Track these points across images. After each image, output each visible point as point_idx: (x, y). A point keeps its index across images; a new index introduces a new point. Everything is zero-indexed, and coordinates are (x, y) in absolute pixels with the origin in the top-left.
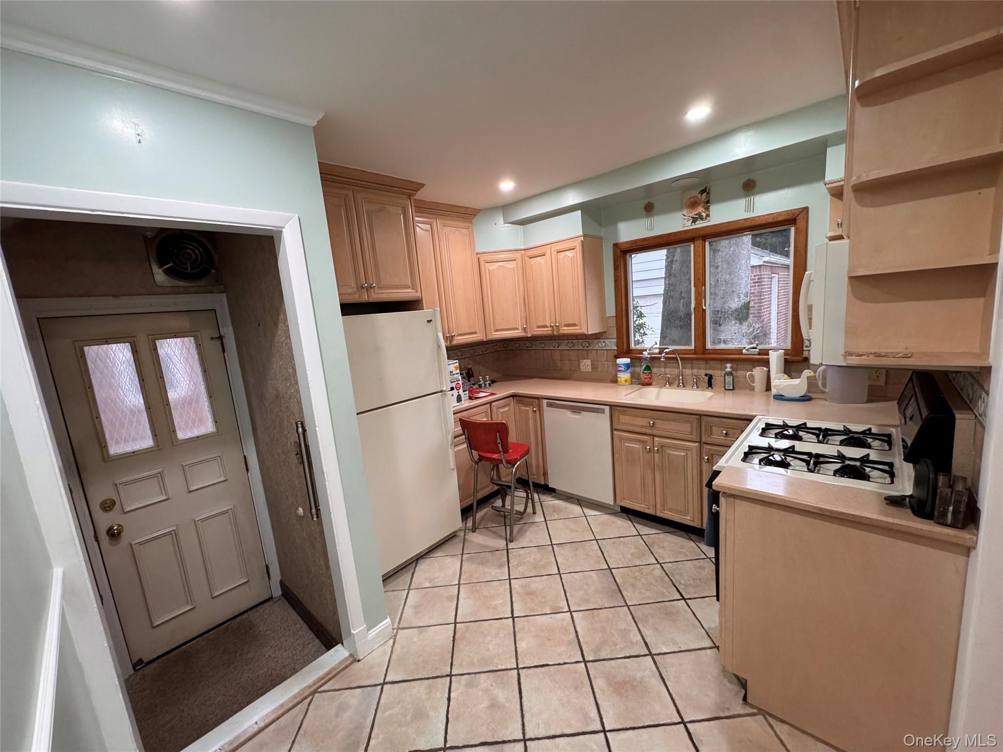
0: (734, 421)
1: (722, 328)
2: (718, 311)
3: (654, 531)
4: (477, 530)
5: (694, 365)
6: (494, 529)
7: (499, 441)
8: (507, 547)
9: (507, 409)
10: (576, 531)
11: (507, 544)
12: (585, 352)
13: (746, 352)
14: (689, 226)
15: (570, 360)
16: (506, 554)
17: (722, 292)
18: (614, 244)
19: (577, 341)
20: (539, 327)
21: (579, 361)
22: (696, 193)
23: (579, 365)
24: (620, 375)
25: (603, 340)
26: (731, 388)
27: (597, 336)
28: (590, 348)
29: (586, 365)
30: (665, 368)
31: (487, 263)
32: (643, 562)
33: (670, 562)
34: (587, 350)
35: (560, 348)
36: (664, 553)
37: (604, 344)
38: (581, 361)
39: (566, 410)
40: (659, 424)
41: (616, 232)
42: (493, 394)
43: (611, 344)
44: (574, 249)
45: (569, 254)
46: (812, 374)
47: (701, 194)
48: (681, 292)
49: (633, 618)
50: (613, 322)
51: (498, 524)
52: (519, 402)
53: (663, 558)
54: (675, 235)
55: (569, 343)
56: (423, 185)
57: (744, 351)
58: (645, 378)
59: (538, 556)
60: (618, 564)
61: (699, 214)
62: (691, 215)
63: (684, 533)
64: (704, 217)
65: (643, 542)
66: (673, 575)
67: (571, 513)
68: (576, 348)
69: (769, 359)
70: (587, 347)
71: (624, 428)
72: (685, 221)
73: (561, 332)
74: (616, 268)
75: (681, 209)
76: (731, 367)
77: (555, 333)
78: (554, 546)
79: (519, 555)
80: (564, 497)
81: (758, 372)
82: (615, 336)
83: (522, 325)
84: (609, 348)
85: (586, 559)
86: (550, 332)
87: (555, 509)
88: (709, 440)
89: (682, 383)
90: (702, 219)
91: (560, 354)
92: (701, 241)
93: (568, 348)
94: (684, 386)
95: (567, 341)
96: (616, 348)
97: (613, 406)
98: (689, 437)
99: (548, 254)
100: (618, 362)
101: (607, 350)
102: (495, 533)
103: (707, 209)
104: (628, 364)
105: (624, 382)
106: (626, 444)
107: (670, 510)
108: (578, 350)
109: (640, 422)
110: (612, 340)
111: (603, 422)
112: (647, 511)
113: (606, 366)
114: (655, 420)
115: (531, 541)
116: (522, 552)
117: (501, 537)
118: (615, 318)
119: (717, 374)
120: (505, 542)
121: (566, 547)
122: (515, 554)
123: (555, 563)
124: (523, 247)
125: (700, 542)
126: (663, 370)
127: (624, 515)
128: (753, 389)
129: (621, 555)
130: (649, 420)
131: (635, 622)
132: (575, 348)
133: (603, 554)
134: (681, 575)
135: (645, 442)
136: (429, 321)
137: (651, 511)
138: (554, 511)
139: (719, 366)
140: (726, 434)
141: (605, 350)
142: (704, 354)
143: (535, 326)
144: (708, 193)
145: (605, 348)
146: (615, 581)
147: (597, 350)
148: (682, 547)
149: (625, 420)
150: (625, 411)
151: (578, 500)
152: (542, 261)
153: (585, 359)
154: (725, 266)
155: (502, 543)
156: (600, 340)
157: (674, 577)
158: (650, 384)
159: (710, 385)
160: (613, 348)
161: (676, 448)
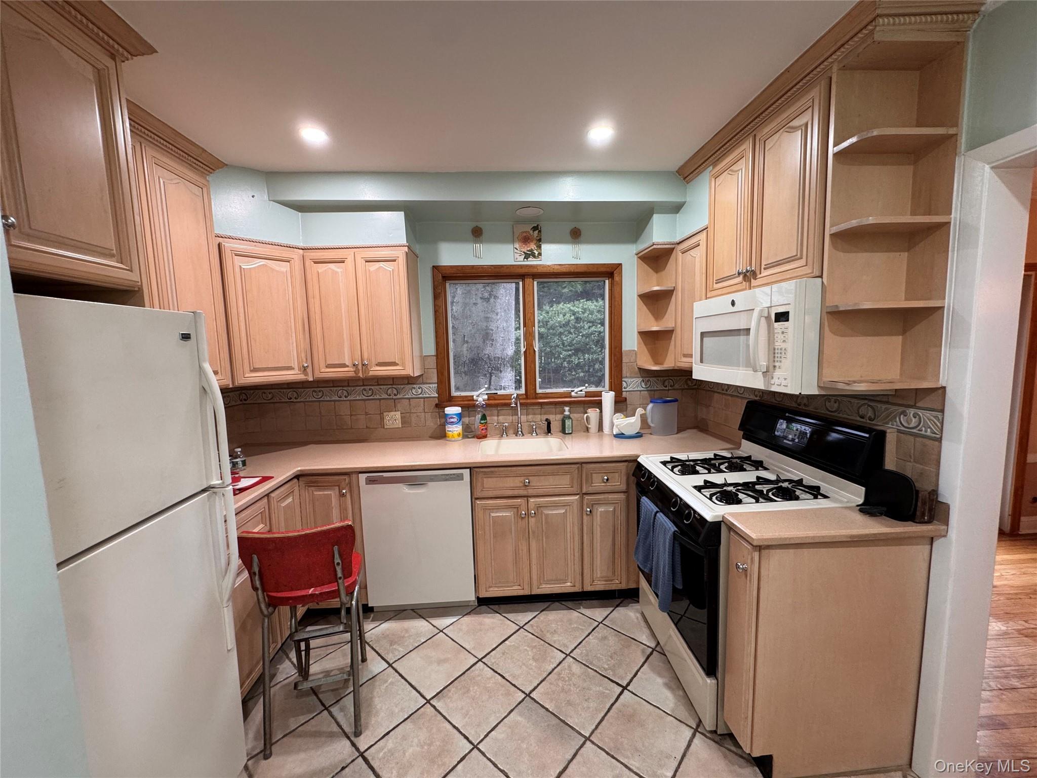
0: (613, 465)
1: (502, 374)
2: (499, 358)
3: (530, 615)
4: (274, 748)
5: (530, 410)
6: (308, 728)
7: (337, 560)
8: (357, 749)
9: (290, 500)
10: (446, 660)
11: (353, 744)
12: (391, 403)
13: (575, 395)
14: (520, 260)
15: (367, 414)
16: (365, 766)
17: (501, 338)
18: (433, 266)
19: (377, 387)
20: (328, 366)
21: (381, 414)
22: (528, 228)
23: (382, 419)
24: (449, 428)
25: (418, 386)
26: (570, 432)
27: (409, 381)
28: (398, 396)
29: (393, 419)
30: (498, 416)
31: (236, 255)
32: (553, 664)
33: (575, 648)
34: (395, 399)
35: (349, 398)
36: (560, 638)
37: (420, 391)
38: (385, 414)
39: (401, 485)
40: (535, 481)
41: (436, 254)
42: (265, 479)
43: (431, 390)
44: (395, 261)
45: (388, 266)
46: (644, 412)
47: (534, 231)
48: (464, 336)
49: (608, 753)
50: (432, 363)
51: (310, 712)
52: (309, 485)
53: (565, 646)
54: (508, 268)
55: (365, 390)
56: (153, 51)
57: (573, 394)
58: (482, 429)
59: (423, 735)
60: (531, 682)
61: (531, 251)
62: (523, 250)
63: (557, 604)
64: (536, 255)
65: (531, 635)
66: (591, 663)
67: (418, 635)
68: (378, 397)
69: (601, 400)
70: (346, 397)
71: (491, 494)
72: (517, 256)
73: (371, 373)
74: (436, 297)
75: (513, 242)
76: (570, 411)
77: (361, 375)
78: (433, 702)
79: (391, 752)
80: (392, 614)
81: (593, 413)
82: (435, 380)
83: (299, 363)
84: (427, 396)
85: (490, 697)
86: (352, 374)
87: (393, 639)
88: (591, 490)
89: (521, 432)
90: (534, 257)
91: (351, 406)
92: (531, 280)
93: (364, 397)
94: (523, 435)
95: (362, 388)
96: (437, 395)
97: (473, 469)
98: (570, 490)
99: (349, 262)
100: (446, 413)
101: (424, 398)
102: (317, 734)
103: (539, 247)
104: (460, 414)
105: (456, 437)
106: (493, 515)
107: (549, 582)
108: (380, 400)
109: (511, 483)
110: (431, 386)
111: (461, 491)
112: (521, 593)
113: (423, 419)
114: (530, 478)
115: (392, 714)
116: (390, 743)
117: (331, 735)
118: (435, 358)
119: (555, 419)
120: (348, 743)
121: (450, 694)
122: (381, 754)
123: (455, 731)
124: (301, 245)
125: (580, 608)
126: (496, 418)
127: (484, 608)
128: (587, 429)
129: (524, 667)
130: (522, 479)
131: (613, 757)
132: (375, 397)
133: (504, 677)
134: (599, 659)
135: (517, 508)
136: (186, 337)
137: (527, 592)
138: (392, 643)
139: (554, 410)
140: (607, 480)
141: (421, 398)
142: (536, 398)
143: (322, 364)
144: (540, 231)
145: (421, 396)
146: (547, 710)
147: (409, 399)
148: (570, 621)
149: (491, 484)
150: (492, 472)
151: (412, 610)
152: (339, 270)
153: (391, 411)
154: (503, 314)
155: (341, 749)
156: (415, 386)
157: (594, 665)
158: (485, 437)
159: (549, 430)
160: (433, 395)
161: (556, 505)
